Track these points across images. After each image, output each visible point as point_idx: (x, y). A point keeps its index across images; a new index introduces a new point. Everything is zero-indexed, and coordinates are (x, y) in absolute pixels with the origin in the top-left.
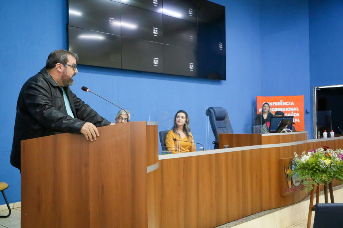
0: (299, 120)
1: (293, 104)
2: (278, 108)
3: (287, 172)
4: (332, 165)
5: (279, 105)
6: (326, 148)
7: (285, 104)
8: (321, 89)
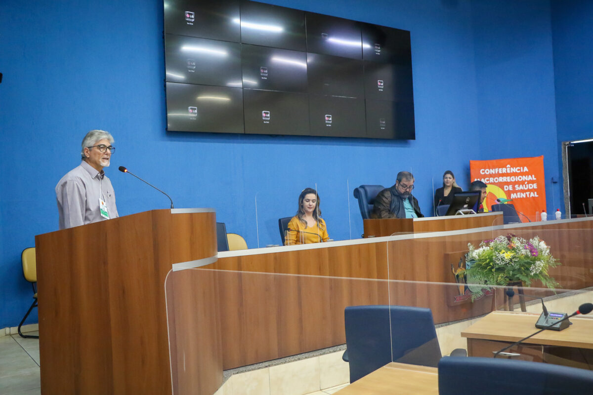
0: (537, 194)
1: (527, 170)
2: (504, 177)
3: (455, 271)
4: (513, 260)
5: (506, 172)
6: (511, 236)
7: (515, 170)
8: (574, 144)
